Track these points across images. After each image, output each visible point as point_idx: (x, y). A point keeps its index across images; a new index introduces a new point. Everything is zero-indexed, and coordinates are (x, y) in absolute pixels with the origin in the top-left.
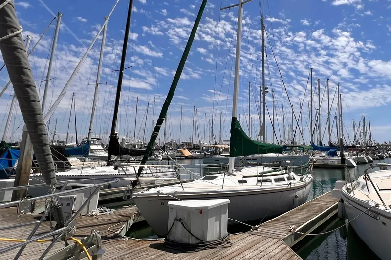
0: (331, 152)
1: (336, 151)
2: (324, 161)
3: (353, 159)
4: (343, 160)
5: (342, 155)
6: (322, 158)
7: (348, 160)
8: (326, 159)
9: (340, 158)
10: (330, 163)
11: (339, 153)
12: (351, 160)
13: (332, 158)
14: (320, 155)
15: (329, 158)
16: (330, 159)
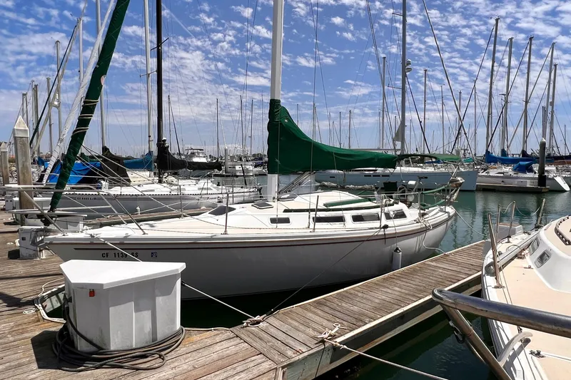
0: (520, 166)
1: (530, 164)
2: (504, 180)
3: (565, 178)
4: (542, 179)
5: (542, 171)
6: (502, 175)
7: (553, 179)
8: (510, 177)
9: (537, 176)
10: (515, 183)
11: (536, 167)
12: (559, 180)
13: (521, 175)
14: (499, 171)
15: (516, 175)
16: (517, 178)
